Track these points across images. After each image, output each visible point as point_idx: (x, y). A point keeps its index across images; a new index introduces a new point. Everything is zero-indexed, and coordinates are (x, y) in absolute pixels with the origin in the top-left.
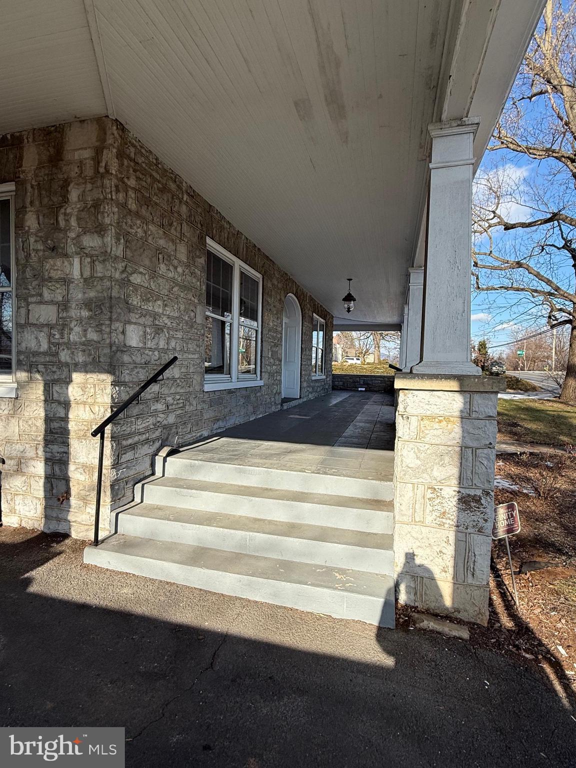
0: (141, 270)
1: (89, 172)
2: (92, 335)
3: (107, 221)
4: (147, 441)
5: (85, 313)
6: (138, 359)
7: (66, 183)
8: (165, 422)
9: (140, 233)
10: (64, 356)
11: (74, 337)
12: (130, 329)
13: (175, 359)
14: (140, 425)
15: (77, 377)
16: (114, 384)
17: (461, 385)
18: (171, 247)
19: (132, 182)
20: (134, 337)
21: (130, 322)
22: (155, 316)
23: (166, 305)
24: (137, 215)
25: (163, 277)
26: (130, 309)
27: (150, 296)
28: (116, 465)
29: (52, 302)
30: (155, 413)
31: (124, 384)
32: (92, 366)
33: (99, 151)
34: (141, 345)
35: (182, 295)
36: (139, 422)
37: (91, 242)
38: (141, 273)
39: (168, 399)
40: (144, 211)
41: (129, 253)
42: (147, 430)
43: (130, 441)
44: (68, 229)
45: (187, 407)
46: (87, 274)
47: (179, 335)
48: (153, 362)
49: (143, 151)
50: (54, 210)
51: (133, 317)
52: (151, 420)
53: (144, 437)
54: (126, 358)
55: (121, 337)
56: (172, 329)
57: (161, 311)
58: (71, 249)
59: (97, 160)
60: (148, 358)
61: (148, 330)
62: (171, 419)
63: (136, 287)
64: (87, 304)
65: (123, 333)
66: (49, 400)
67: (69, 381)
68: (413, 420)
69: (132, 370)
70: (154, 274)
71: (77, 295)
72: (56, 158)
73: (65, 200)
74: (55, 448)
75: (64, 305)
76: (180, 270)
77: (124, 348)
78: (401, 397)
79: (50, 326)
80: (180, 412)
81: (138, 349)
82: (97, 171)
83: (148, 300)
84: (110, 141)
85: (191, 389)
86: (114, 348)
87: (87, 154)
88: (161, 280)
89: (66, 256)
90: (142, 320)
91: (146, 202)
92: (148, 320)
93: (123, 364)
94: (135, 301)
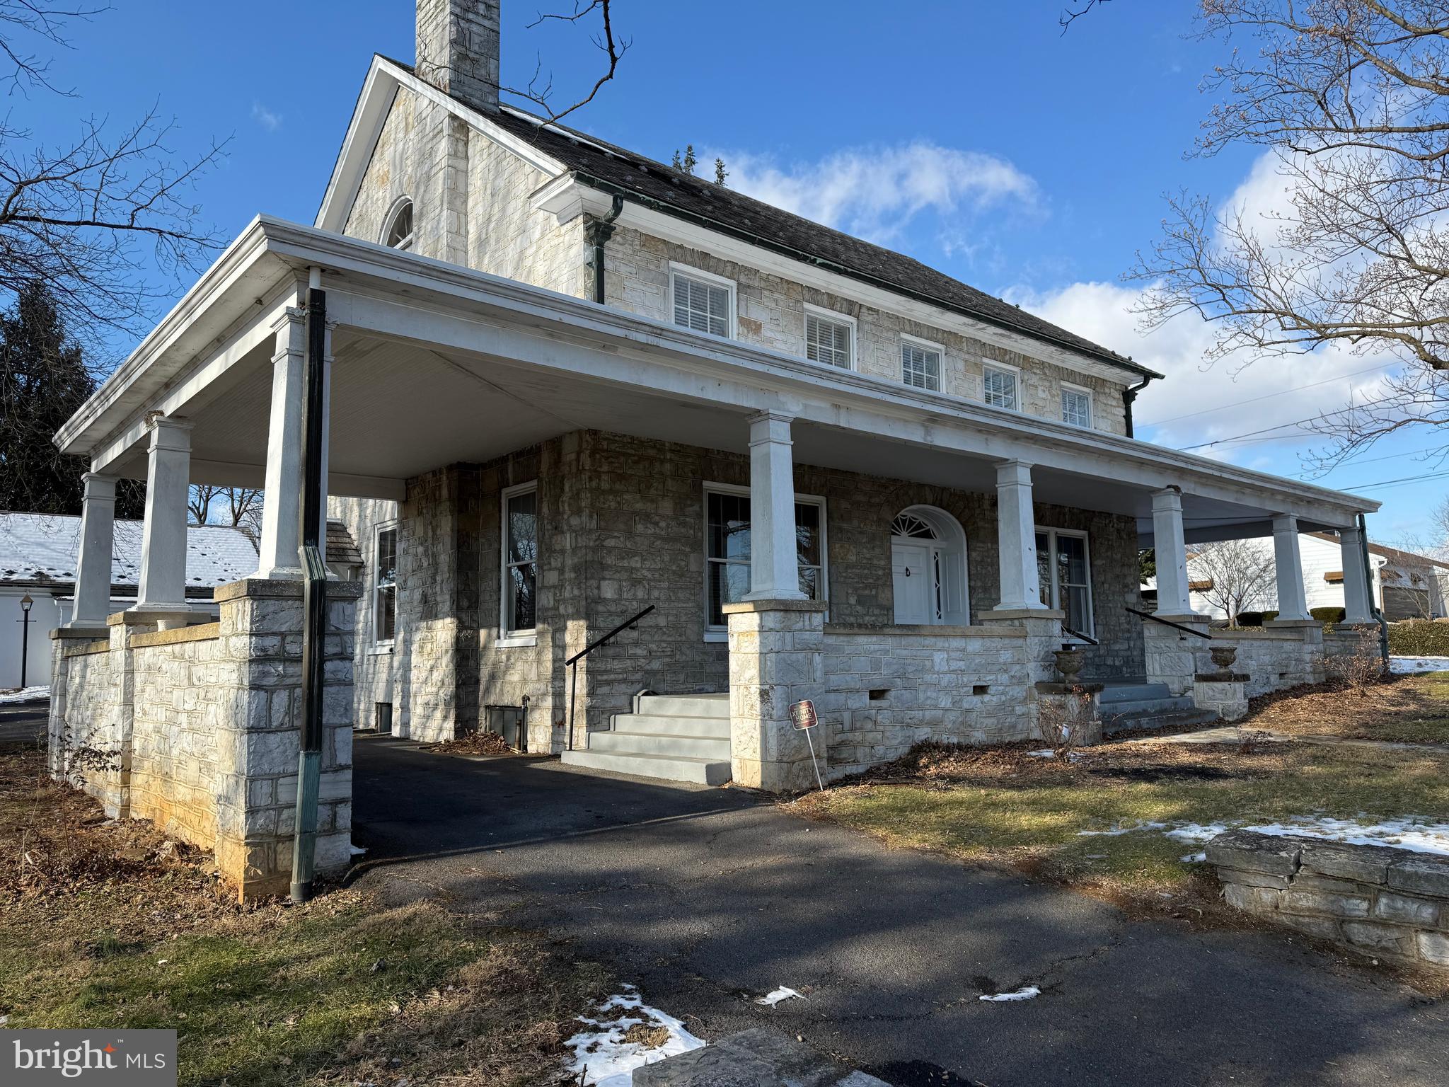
0: (616, 534)
1: (574, 470)
2: (576, 592)
3: (583, 504)
4: (624, 681)
5: (573, 575)
6: (613, 608)
7: (563, 477)
8: (648, 667)
9: (613, 505)
10: (562, 610)
11: (567, 595)
12: (604, 584)
13: (652, 607)
14: (617, 665)
15: (570, 624)
16: (589, 628)
17: (755, 607)
18: (650, 507)
19: (605, 468)
20: (608, 591)
21: (604, 579)
22: (632, 570)
23: (645, 560)
24: (611, 491)
25: (640, 535)
26: (603, 567)
27: (627, 554)
28: (591, 694)
29: (556, 569)
30: (635, 657)
31: (599, 629)
32: (576, 616)
33: (579, 454)
34: (616, 597)
35: (666, 547)
36: (615, 662)
37: (575, 521)
38: (615, 537)
39: (650, 645)
40: (617, 486)
41: (603, 524)
42: (625, 670)
43: (605, 677)
44: (564, 512)
45: (677, 657)
46: (574, 545)
47: (665, 585)
48: (630, 610)
49: (617, 438)
50: (556, 500)
51: (607, 574)
52: (628, 663)
53: (621, 676)
54: (600, 608)
55: (596, 591)
56: (655, 580)
57: (639, 565)
58: (565, 528)
59: (578, 460)
60: (624, 608)
61: (624, 584)
62: (656, 665)
63: (610, 550)
64: (576, 569)
65: (598, 588)
66: (555, 646)
67: (564, 628)
68: (735, 635)
69: (607, 617)
70: (630, 534)
71: (569, 562)
72: (557, 462)
73: (562, 490)
74: (558, 684)
75: (561, 571)
76: (663, 524)
77: (600, 600)
78: (731, 620)
79: (555, 587)
80: (667, 660)
81: (614, 601)
82: (578, 469)
83: (623, 558)
84: (584, 445)
85: (683, 638)
86: (589, 601)
87: (573, 456)
88: (638, 538)
89: (563, 532)
90: (617, 576)
91: (621, 477)
92: (625, 575)
93: (597, 613)
94: (610, 560)
